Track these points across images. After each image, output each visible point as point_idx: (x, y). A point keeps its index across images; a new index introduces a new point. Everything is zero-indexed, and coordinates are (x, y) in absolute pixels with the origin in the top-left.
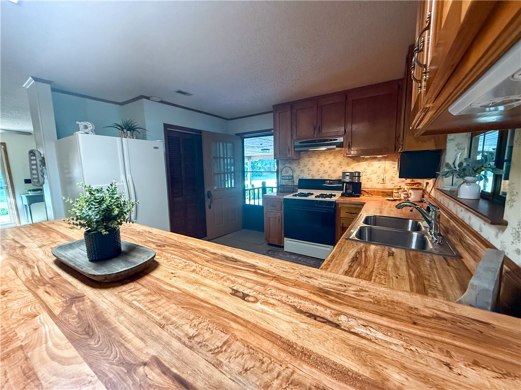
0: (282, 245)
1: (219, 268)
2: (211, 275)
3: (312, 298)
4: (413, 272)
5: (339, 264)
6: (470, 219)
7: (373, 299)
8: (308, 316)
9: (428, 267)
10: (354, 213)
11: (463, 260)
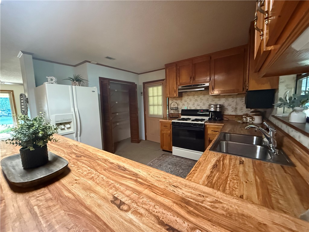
0: (171, 151)
1: (111, 176)
2: (103, 183)
3: (175, 209)
4: (259, 178)
5: (203, 170)
6: (299, 137)
7: (226, 211)
8: (167, 230)
9: (270, 173)
10: (216, 131)
11: (296, 168)
